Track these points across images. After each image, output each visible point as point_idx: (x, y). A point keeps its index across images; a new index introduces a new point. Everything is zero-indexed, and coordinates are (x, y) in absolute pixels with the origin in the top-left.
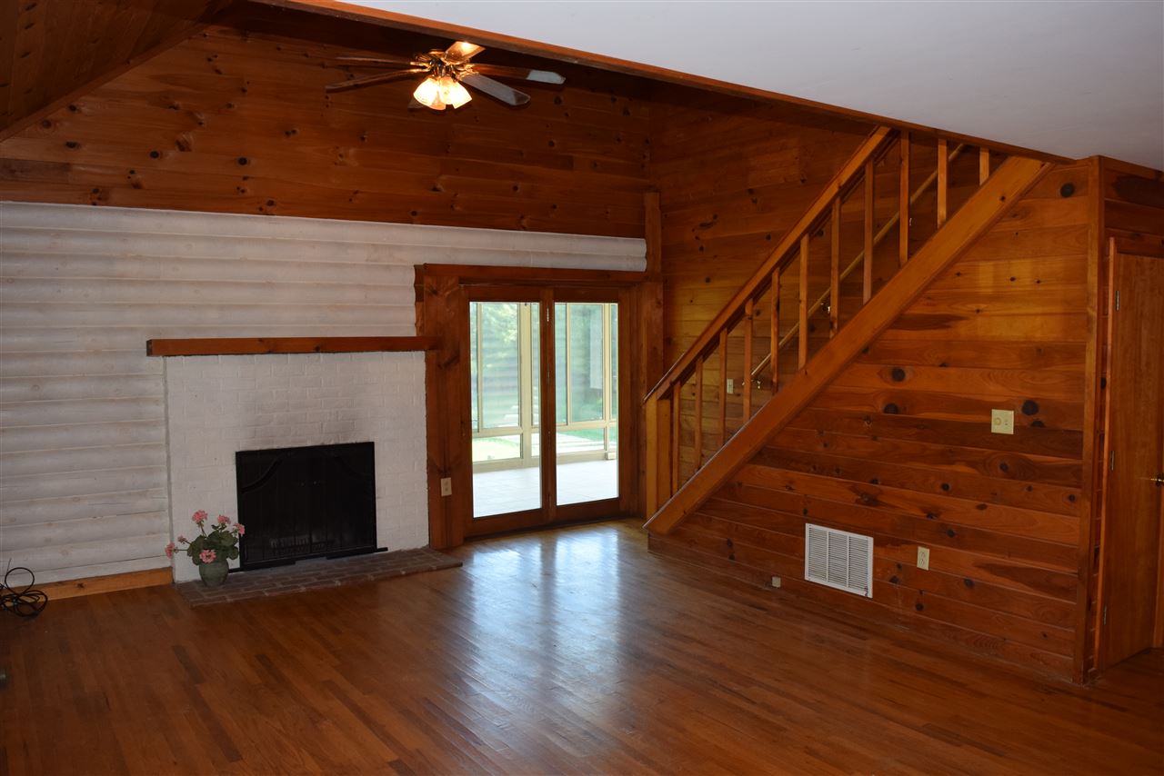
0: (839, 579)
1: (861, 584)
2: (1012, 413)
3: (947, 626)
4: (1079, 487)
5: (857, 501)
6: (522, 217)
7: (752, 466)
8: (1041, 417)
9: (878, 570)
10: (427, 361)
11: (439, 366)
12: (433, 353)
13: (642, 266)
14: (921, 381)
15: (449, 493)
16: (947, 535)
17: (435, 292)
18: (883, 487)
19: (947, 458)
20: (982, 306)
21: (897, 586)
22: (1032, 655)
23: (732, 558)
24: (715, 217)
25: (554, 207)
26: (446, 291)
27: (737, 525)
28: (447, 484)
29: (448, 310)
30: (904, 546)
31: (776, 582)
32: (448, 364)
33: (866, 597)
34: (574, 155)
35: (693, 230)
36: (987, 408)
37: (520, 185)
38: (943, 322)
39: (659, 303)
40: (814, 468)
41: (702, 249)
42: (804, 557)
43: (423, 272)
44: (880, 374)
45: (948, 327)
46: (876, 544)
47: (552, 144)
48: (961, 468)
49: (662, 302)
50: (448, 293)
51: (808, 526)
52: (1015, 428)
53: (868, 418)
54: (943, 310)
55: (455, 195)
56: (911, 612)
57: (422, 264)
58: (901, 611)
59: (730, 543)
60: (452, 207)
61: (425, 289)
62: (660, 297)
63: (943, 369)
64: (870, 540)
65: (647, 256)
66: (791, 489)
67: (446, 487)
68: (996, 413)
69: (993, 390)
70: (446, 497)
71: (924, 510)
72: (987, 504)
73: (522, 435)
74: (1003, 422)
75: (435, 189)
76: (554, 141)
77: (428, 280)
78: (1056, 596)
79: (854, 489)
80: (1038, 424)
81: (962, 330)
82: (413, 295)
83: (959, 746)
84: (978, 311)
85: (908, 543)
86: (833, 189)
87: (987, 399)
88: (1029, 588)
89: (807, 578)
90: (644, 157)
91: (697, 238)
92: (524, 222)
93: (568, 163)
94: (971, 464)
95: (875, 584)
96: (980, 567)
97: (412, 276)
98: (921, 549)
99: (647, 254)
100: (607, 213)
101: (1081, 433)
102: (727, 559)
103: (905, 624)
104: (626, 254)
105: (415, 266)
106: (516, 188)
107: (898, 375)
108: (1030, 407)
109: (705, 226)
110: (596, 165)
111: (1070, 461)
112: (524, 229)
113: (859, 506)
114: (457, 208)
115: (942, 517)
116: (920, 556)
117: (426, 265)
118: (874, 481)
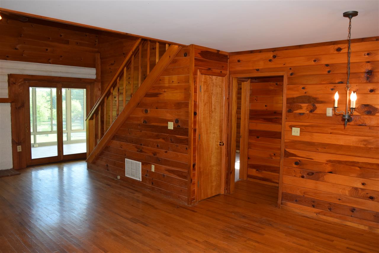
0: (134, 176)
1: (139, 177)
2: (173, 123)
3: (159, 189)
4: (188, 145)
5: (137, 151)
6: (49, 59)
7: (112, 141)
8: (180, 124)
9: (143, 172)
10: (11, 106)
11: (16, 108)
12: (13, 104)
13: (94, 77)
14: (152, 113)
15: (21, 150)
16: (158, 161)
17: (15, 84)
18: (143, 146)
19: (157, 137)
20: (166, 90)
21: (147, 177)
22: (179, 197)
23: (108, 170)
24: (115, 62)
25: (62, 57)
26: (19, 83)
27: (109, 160)
28: (19, 147)
29: (19, 90)
30: (148, 165)
31: (119, 177)
32: (19, 108)
33: (140, 181)
34: (69, 40)
35: (109, 66)
36: (167, 121)
37: (49, 49)
38: (156, 95)
39: (100, 89)
40: (127, 141)
41: (111, 72)
42: (125, 169)
43: (10, 76)
44: (142, 111)
45: (158, 96)
46: (142, 164)
47: (61, 36)
48: (161, 140)
49: (101, 89)
50: (19, 84)
51: (126, 159)
52: (174, 127)
53: (139, 125)
54: (156, 91)
55: (24, 51)
56: (151, 185)
57: (10, 74)
58: (148, 185)
59: (107, 165)
60: (22, 55)
61: (11, 82)
62: (100, 87)
63: (157, 109)
64: (141, 163)
65: (97, 74)
66: (122, 148)
67: (19, 148)
68: (169, 123)
69: (168, 116)
70: (19, 152)
71: (153, 153)
72: (168, 151)
73: (67, 133)
74: (171, 126)
75: (16, 49)
76: (62, 34)
77: (12, 79)
78: (184, 179)
79: (136, 147)
80: (179, 126)
81: (161, 97)
82: (7, 84)
83: (136, 223)
84: (165, 91)
85: (150, 164)
86: (131, 53)
87: (167, 118)
88: (177, 177)
89: (126, 176)
90: (96, 41)
91: (110, 68)
92: (50, 61)
93: (67, 42)
94: (164, 139)
95: (142, 177)
96: (166, 170)
97: (7, 78)
98: (152, 165)
99: (96, 73)
100: (81, 59)
101: (188, 129)
102: (107, 170)
103: (149, 189)
104: (90, 73)
105: (8, 74)
106: (47, 50)
107: (146, 111)
108: (177, 121)
109: (112, 64)
110: (77, 43)
111: (186, 137)
112: (50, 63)
113: (138, 153)
114: (24, 55)
115: (157, 155)
116: (152, 167)
117: (11, 74)
118: (141, 145)
